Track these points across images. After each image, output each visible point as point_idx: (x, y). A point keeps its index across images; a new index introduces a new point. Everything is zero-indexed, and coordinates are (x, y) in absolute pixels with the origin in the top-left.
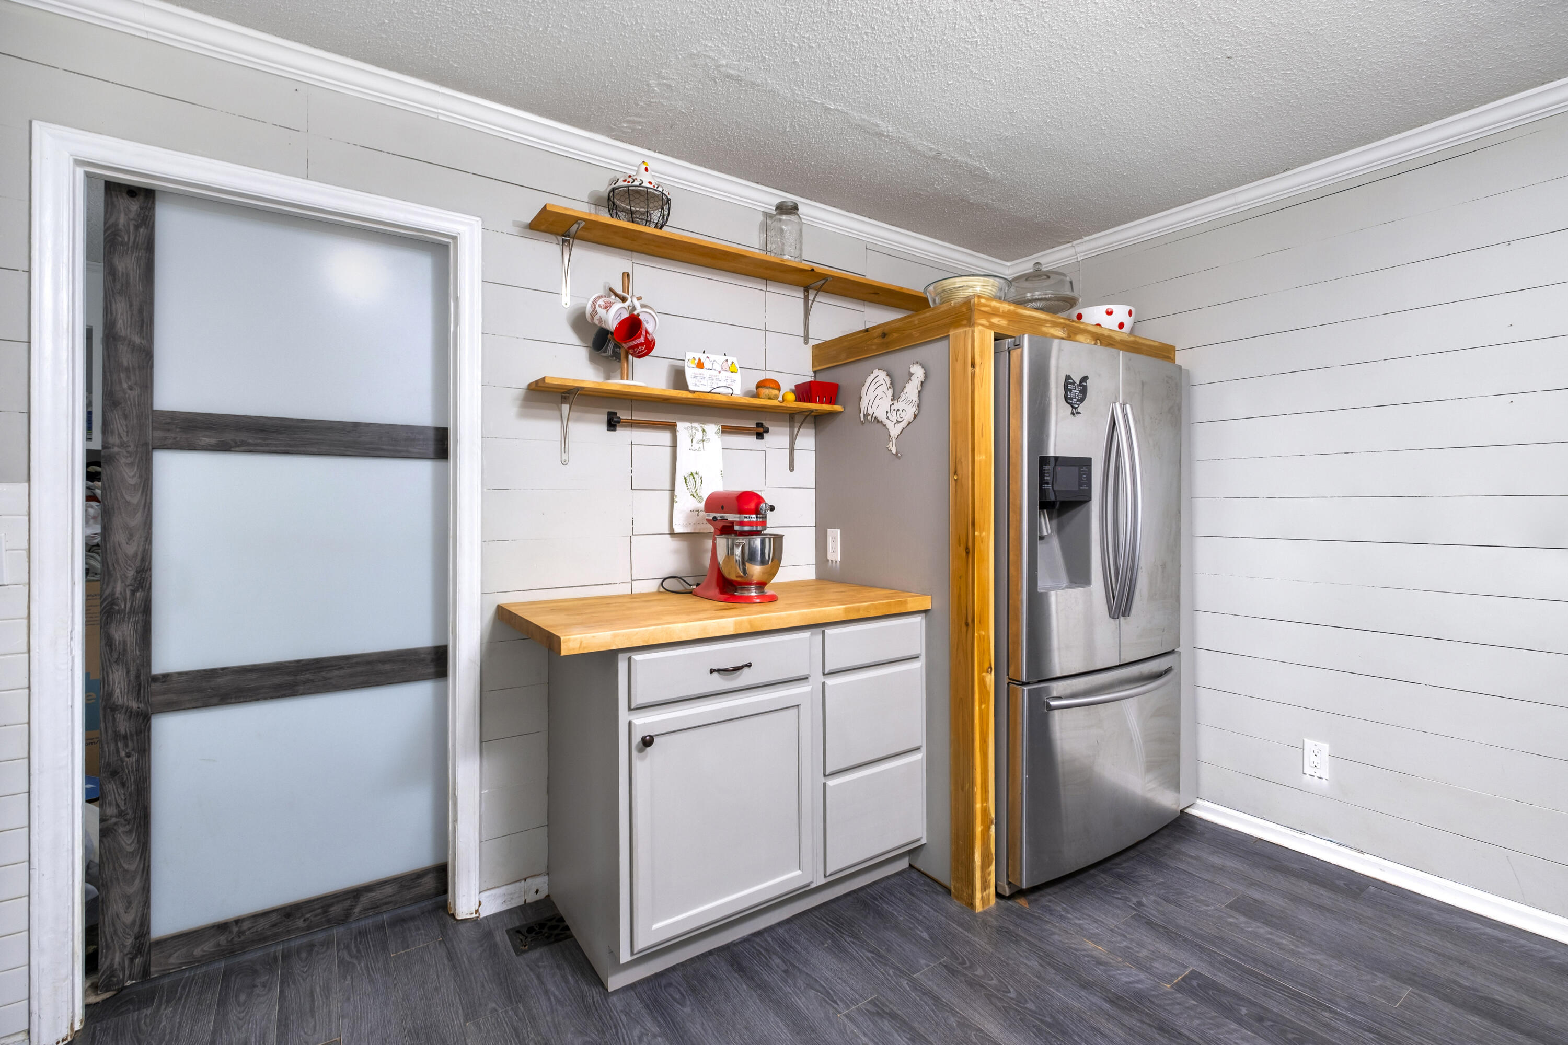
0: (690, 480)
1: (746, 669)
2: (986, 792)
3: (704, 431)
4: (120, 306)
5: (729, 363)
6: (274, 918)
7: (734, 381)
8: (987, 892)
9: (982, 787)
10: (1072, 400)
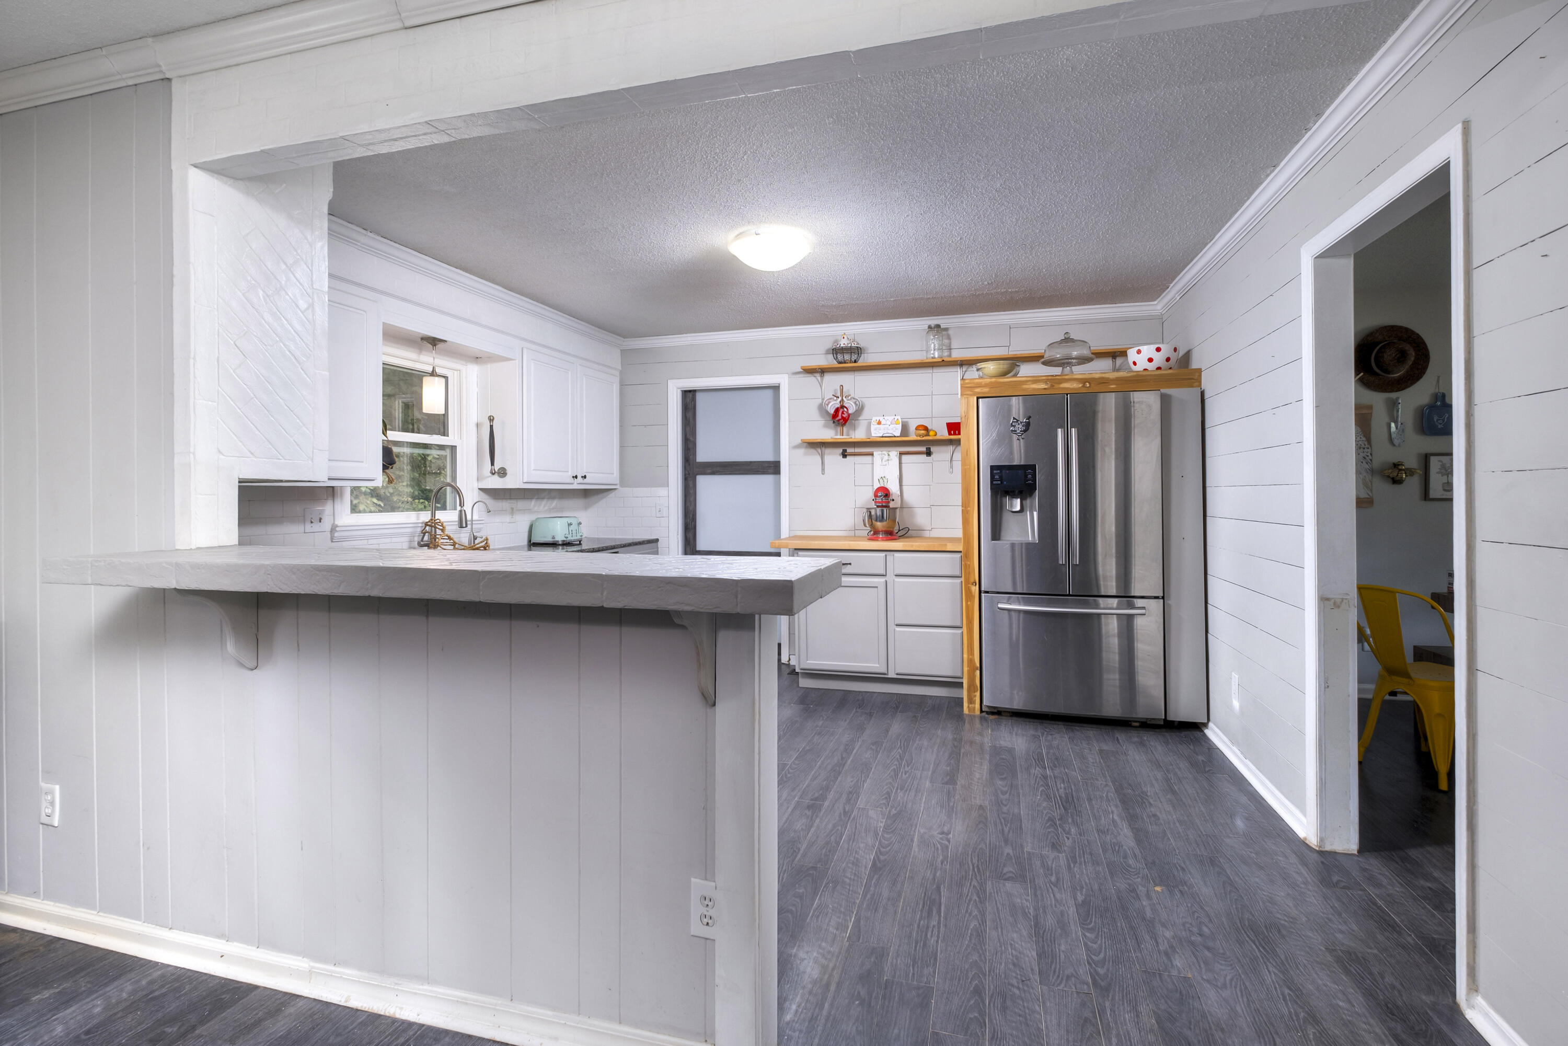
0: (881, 480)
1: (849, 565)
2: (971, 650)
3: (889, 455)
4: (688, 429)
5: (896, 419)
7: (897, 429)
8: (973, 705)
9: (968, 646)
10: (1016, 431)
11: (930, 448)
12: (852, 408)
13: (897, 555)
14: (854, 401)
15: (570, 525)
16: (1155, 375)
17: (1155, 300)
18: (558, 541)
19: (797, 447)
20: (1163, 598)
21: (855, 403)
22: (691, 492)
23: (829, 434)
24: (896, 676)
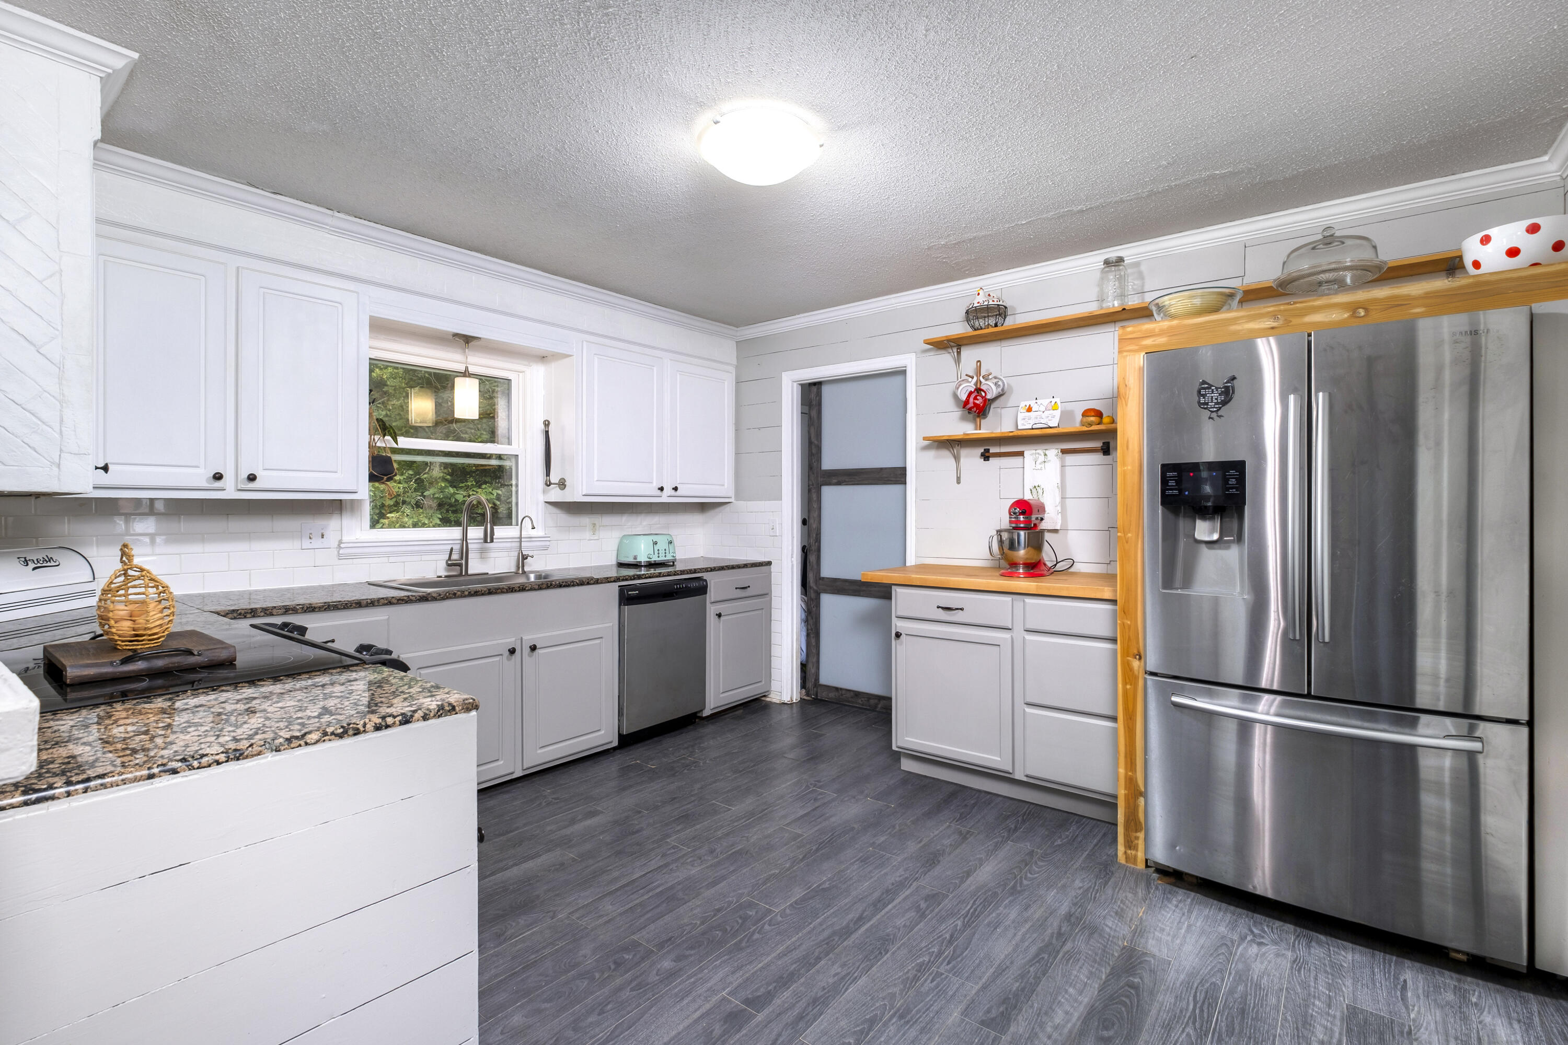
0: (1021, 491)
1: (960, 612)
2: (1132, 763)
3: (1045, 455)
4: (812, 430)
5: (1053, 403)
6: (852, 694)
7: (1054, 417)
8: (1133, 852)
9: (1126, 757)
10: (1207, 404)
11: (1108, 443)
12: (991, 390)
13: (1028, 600)
14: (995, 381)
15: (655, 543)
16: (1526, 278)
17: (1545, 153)
18: (640, 562)
19: (926, 448)
20: (1530, 724)
21: (996, 384)
22: (815, 506)
23: (966, 429)
24: (1025, 779)
